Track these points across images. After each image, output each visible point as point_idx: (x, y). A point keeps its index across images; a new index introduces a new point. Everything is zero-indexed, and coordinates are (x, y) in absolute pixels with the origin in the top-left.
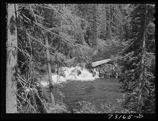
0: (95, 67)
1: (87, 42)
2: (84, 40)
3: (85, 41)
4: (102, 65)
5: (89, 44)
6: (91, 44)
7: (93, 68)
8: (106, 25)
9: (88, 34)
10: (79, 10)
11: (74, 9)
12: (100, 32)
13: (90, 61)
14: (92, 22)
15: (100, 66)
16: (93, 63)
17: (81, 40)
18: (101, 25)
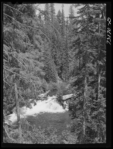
0: (66, 100)
1: (61, 77)
2: (57, 75)
3: (59, 75)
4: (72, 98)
5: (62, 79)
6: (64, 79)
7: (63, 101)
8: (79, 61)
9: (61, 70)
10: (53, 48)
11: (48, 47)
12: (73, 67)
13: (61, 94)
14: (64, 58)
15: (70, 98)
16: (63, 96)
17: (54, 75)
18: (74, 61)
